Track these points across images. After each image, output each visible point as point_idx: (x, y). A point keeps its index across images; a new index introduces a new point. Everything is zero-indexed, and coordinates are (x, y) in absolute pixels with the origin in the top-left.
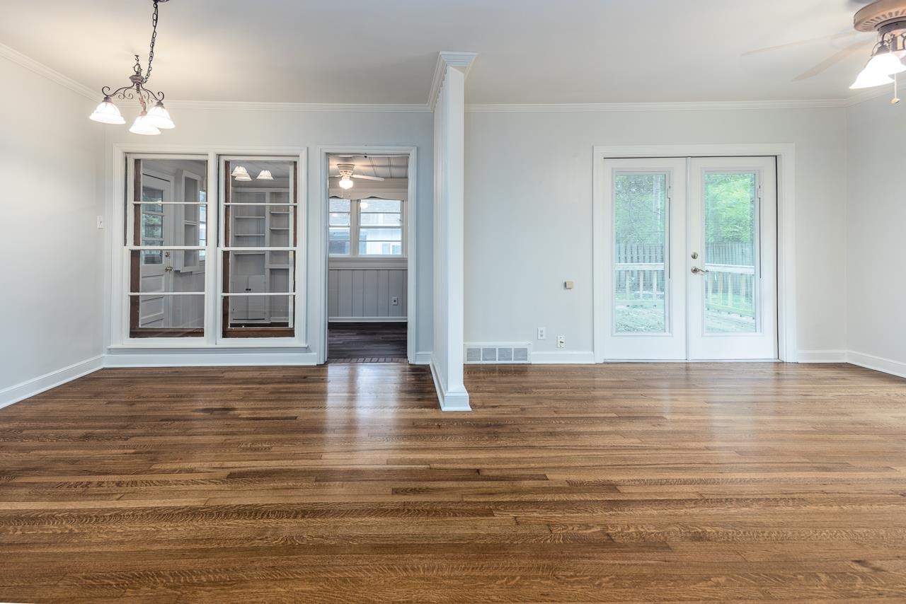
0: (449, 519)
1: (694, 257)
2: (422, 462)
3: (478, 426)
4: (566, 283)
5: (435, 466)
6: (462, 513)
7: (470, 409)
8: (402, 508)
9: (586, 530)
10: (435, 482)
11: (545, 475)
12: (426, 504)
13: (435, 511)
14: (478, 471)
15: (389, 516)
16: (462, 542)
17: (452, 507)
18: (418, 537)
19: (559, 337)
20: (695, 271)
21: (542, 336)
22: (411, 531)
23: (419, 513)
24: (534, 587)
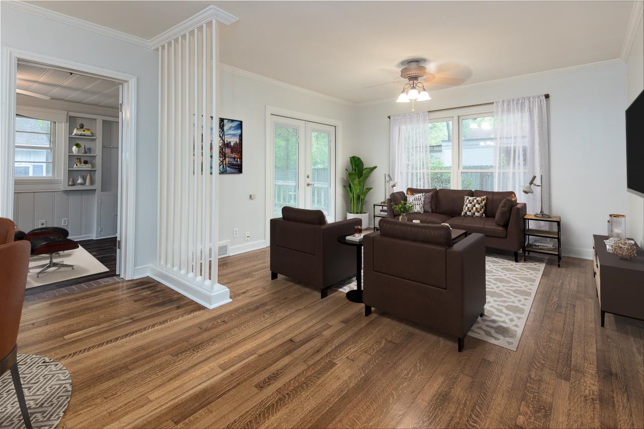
0: (318, 382)
1: (308, 177)
2: (249, 354)
3: (250, 310)
4: (251, 196)
5: (261, 351)
6: (320, 373)
7: (231, 300)
8: (280, 396)
9: (381, 344)
10: (276, 363)
11: (327, 324)
12: (292, 382)
13: (305, 383)
14: (291, 340)
15: (281, 408)
16: (345, 392)
17: (309, 374)
18: (319, 409)
19: (246, 233)
20: (308, 185)
21: (236, 234)
22: (309, 408)
23: (296, 391)
24: (405, 391)
